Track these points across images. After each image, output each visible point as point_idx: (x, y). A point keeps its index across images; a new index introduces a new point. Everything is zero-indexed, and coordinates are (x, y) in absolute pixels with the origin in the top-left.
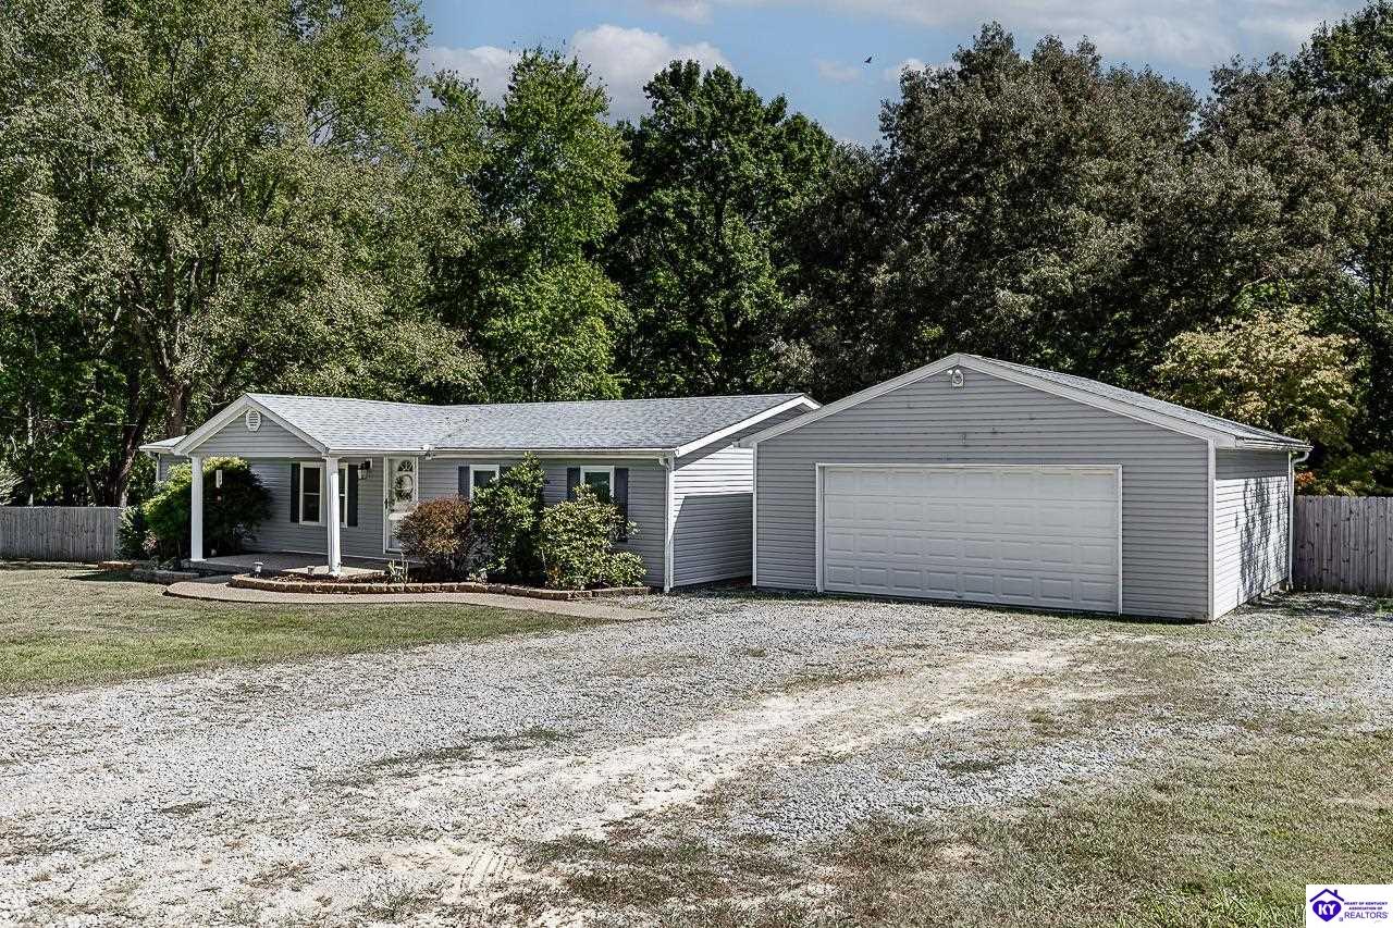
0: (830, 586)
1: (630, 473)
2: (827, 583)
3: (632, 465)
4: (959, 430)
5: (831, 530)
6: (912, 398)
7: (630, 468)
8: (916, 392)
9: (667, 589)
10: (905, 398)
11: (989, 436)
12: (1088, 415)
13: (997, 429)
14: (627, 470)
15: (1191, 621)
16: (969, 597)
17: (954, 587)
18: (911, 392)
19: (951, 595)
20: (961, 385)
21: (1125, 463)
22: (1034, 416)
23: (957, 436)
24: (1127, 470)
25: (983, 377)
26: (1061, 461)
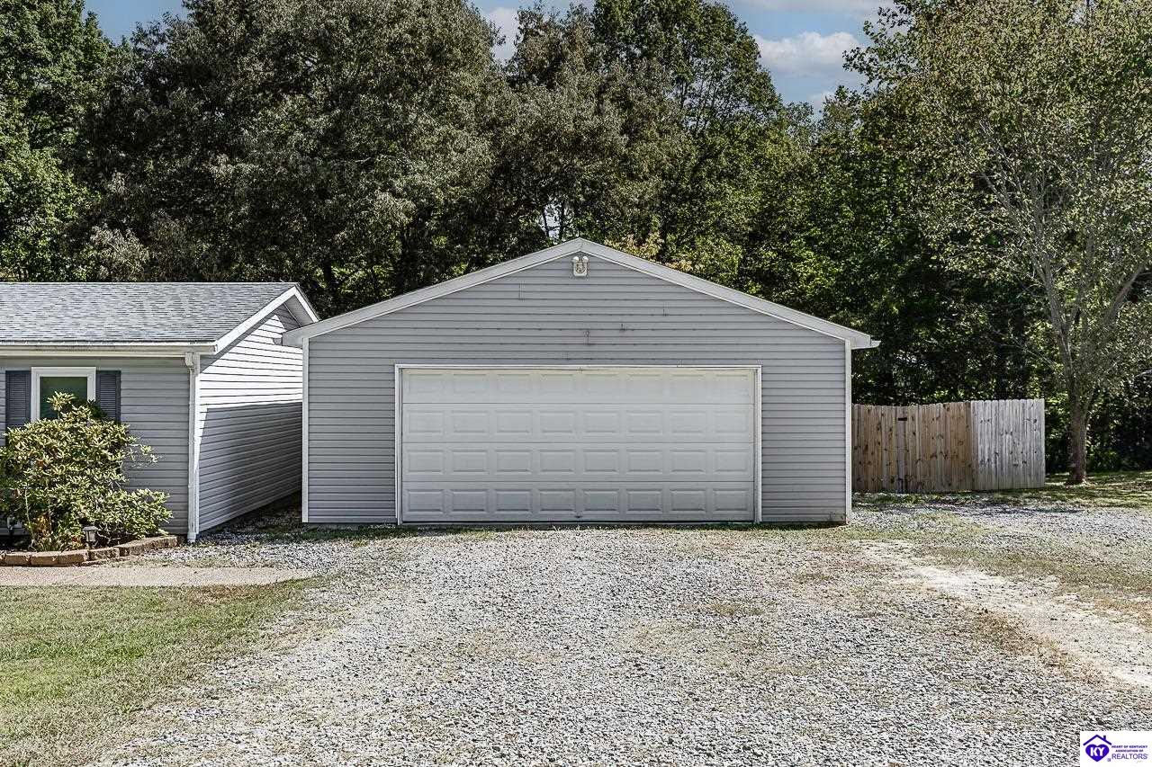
0: (410, 515)
1: (123, 377)
2: (407, 513)
3: (124, 366)
4: (581, 326)
5: (410, 446)
6: (524, 288)
7: (123, 370)
8: (527, 281)
9: (192, 536)
10: (516, 288)
11: (616, 333)
12: (724, 311)
13: (625, 326)
14: (119, 373)
15: (830, 524)
16: (588, 516)
17: (572, 507)
18: (519, 281)
19: (569, 516)
20: (584, 274)
21: (765, 363)
22: (667, 311)
23: (579, 333)
24: (767, 370)
25: (607, 267)
26: (697, 361)
